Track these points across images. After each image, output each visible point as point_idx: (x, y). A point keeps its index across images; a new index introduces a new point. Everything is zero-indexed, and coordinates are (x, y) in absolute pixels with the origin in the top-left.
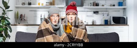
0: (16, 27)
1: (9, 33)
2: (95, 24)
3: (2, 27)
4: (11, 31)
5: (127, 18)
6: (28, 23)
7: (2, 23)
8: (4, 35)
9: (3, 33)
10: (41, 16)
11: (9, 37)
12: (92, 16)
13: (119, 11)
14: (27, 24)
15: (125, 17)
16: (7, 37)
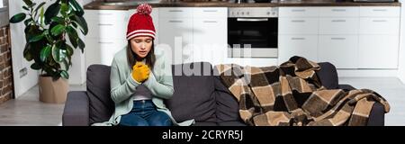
0: (99, 14)
1: (81, 36)
3: (63, 24)
4: (86, 32)
7: (62, 12)
8: (68, 42)
9: (66, 37)
11: (82, 46)
16: (76, 47)
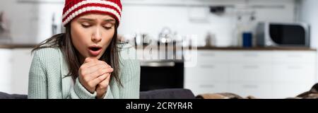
2: (213, 44)
5: (309, 27)
6: (10, 39)
10: (53, 20)
12: (204, 21)
13: (282, 7)
14: (8, 42)
15: (305, 25)
